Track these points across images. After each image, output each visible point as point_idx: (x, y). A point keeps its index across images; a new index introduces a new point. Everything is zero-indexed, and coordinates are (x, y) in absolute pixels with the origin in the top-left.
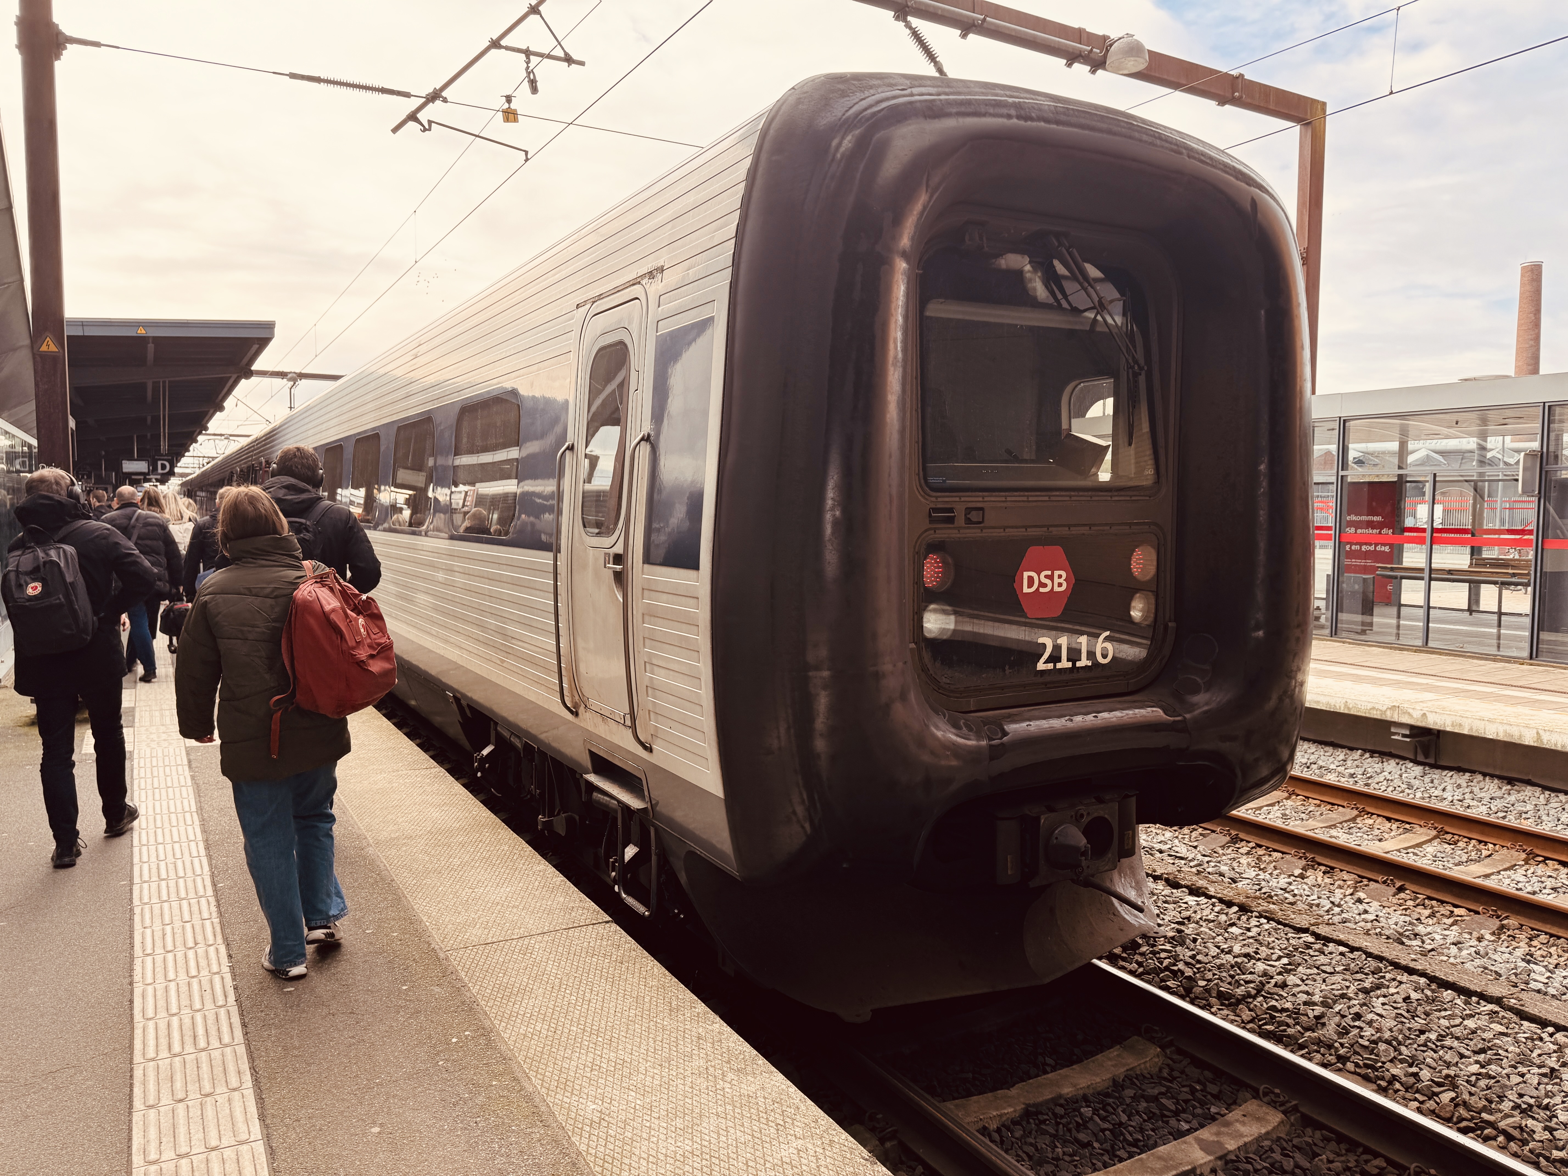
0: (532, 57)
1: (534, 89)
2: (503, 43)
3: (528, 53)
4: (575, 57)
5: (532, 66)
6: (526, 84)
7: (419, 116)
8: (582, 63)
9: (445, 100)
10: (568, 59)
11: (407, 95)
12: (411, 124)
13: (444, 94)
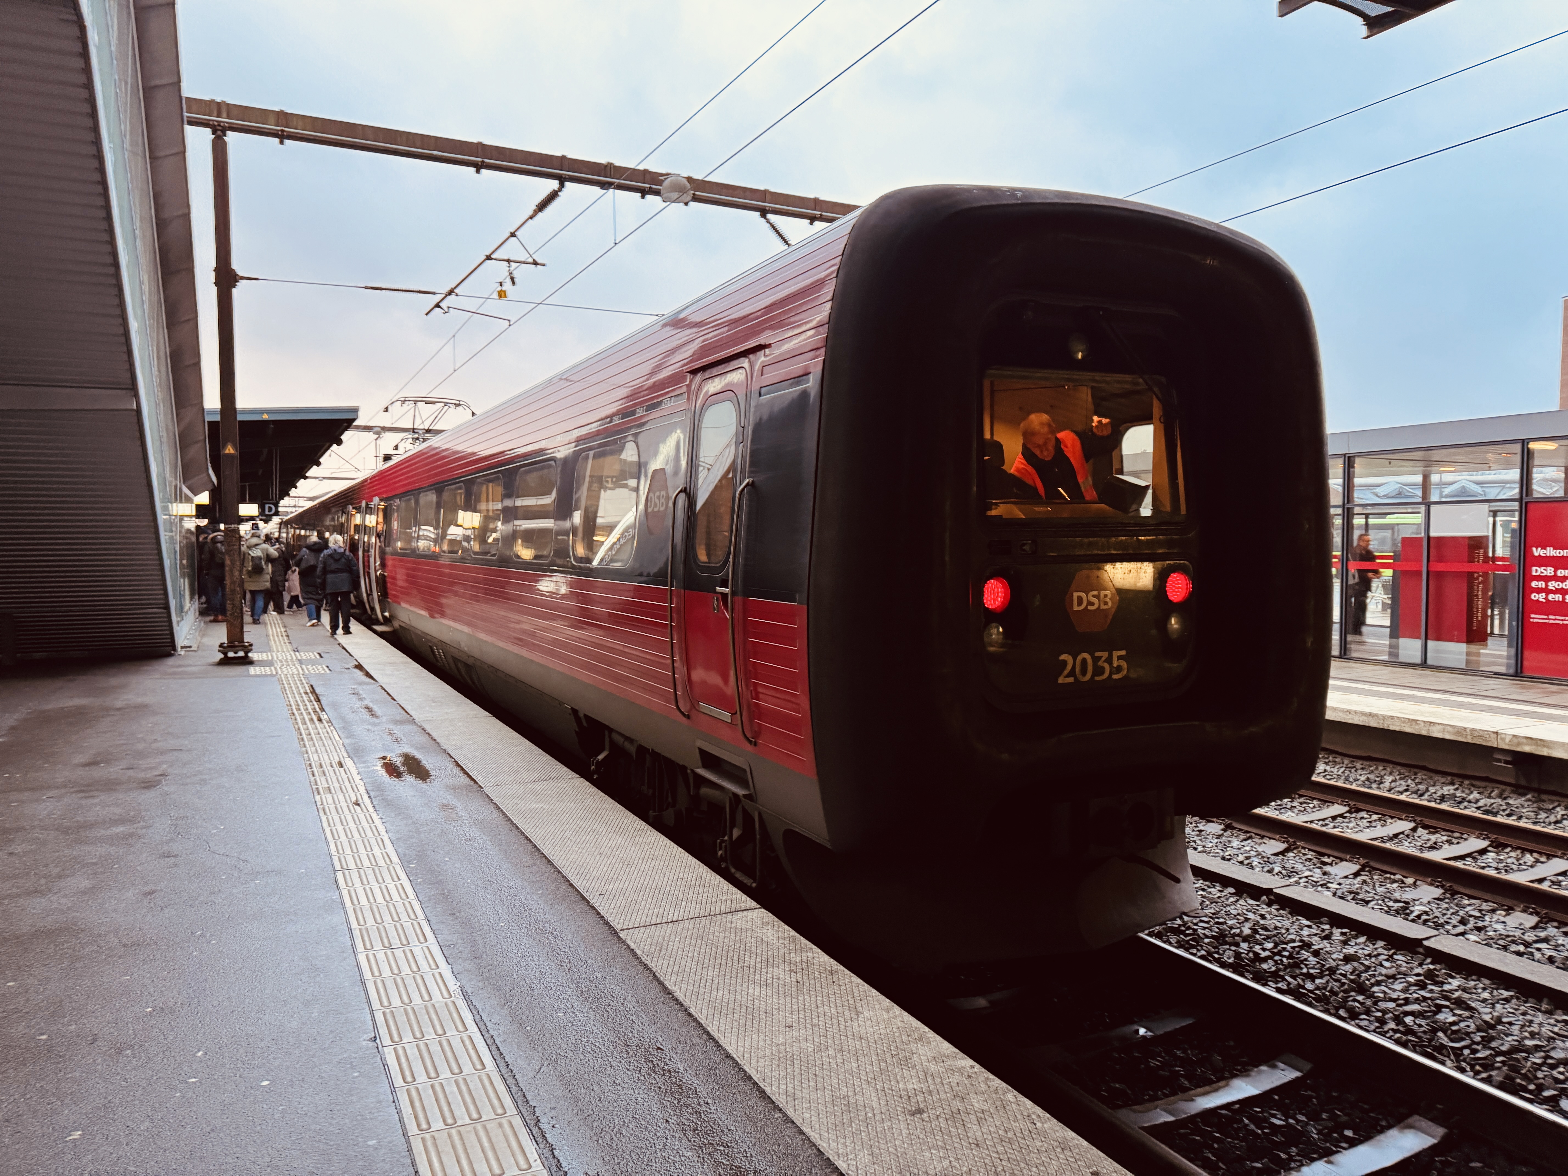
0: (512, 264)
1: (514, 283)
2: (493, 256)
3: (509, 261)
4: (539, 261)
5: (512, 269)
6: (509, 280)
7: (441, 304)
8: (544, 265)
9: (457, 295)
10: (535, 263)
11: (434, 293)
12: (437, 309)
13: (456, 291)
